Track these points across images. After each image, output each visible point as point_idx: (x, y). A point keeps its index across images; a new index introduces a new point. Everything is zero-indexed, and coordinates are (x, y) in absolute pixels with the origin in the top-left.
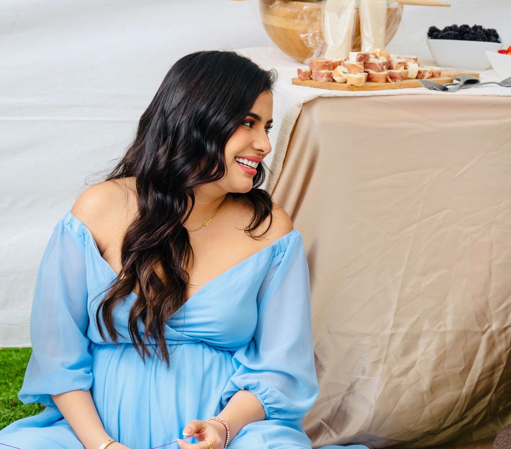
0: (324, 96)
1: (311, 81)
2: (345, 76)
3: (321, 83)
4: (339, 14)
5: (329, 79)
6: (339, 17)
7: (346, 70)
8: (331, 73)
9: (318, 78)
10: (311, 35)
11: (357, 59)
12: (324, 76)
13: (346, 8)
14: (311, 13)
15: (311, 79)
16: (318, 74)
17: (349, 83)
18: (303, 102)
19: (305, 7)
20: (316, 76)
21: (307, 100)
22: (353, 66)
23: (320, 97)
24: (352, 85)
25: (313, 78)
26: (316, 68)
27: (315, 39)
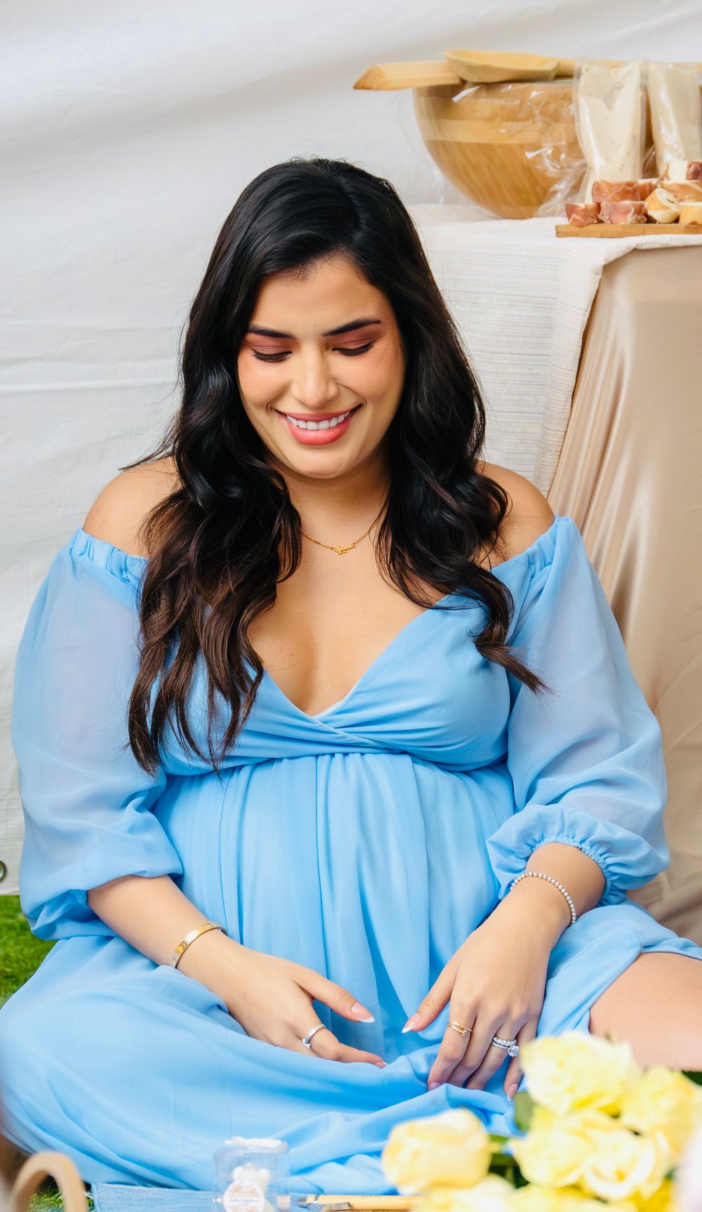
0: (644, 247)
1: (600, 225)
2: (674, 209)
3: (623, 226)
4: (609, 100)
5: (639, 217)
6: (610, 108)
7: (671, 197)
8: (642, 206)
9: (616, 218)
10: (550, 151)
11: (688, 175)
12: (627, 212)
13: (620, 88)
14: (547, 104)
15: (600, 222)
16: (615, 208)
17: (685, 221)
18: (603, 263)
19: (534, 94)
20: (610, 214)
21: (612, 258)
22: (684, 187)
23: (635, 251)
24: (694, 223)
25: (605, 218)
26: (609, 197)
27: (558, 160)
